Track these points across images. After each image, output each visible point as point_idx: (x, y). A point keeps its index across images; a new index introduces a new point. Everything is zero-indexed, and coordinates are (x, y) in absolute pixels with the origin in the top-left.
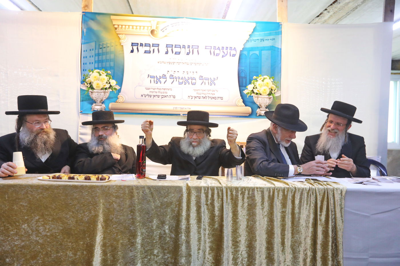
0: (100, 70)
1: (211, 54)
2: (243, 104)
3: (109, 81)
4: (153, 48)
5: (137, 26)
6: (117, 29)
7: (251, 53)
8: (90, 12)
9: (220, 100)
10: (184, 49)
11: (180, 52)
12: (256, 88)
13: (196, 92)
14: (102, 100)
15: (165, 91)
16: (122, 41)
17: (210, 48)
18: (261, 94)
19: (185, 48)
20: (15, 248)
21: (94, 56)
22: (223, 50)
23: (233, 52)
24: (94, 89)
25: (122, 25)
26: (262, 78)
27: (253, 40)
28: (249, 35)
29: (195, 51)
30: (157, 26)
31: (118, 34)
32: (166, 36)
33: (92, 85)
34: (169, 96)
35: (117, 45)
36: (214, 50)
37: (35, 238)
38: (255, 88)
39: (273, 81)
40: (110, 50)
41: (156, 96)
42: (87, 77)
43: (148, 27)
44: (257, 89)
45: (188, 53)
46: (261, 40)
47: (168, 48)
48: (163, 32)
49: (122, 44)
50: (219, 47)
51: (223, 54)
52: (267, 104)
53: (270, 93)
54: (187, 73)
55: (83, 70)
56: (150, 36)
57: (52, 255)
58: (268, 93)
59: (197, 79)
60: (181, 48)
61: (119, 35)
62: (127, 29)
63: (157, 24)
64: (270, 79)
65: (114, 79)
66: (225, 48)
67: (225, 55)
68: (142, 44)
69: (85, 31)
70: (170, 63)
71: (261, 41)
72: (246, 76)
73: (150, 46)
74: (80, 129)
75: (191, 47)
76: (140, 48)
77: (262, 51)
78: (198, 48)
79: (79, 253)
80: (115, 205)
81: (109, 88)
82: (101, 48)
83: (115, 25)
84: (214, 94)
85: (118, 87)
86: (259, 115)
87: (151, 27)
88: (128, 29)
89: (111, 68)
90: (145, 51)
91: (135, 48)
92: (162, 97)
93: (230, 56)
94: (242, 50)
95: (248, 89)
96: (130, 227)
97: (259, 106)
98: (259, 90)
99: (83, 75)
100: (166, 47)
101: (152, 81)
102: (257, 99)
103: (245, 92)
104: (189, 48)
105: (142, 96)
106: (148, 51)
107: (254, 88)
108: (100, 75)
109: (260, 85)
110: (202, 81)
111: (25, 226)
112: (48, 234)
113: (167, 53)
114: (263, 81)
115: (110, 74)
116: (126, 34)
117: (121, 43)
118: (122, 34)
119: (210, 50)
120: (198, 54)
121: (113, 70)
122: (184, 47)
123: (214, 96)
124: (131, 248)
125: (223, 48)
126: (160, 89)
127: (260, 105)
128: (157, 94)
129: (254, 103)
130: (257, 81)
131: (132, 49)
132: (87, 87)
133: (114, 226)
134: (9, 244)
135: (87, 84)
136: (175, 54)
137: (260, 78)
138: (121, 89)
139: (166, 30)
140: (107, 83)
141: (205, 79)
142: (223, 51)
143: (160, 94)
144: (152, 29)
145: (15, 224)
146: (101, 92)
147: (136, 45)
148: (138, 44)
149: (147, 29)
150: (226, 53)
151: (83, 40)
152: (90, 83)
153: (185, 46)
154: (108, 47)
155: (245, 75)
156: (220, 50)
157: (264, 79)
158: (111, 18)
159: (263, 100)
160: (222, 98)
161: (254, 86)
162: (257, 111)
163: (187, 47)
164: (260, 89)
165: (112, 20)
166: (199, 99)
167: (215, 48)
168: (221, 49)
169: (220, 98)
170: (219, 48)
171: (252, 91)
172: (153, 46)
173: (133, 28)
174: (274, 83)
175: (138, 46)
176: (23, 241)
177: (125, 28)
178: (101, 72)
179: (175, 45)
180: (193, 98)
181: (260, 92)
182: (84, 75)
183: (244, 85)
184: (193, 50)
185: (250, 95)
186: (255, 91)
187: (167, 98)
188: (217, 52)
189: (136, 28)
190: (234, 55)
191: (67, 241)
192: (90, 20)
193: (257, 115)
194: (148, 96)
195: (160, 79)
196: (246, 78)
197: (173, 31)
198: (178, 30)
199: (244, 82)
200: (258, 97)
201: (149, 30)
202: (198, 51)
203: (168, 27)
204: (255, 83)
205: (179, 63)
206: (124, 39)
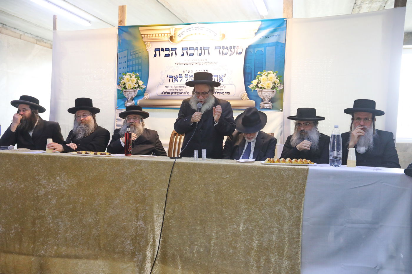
0: (131, 73)
1: (220, 54)
2: (248, 98)
3: (137, 81)
4: (172, 51)
5: (159, 34)
6: (144, 38)
7: (256, 50)
8: (124, 25)
9: (227, 95)
10: (197, 50)
11: (193, 54)
12: (260, 82)
14: (132, 98)
15: (181, 88)
16: (148, 47)
17: (219, 48)
18: (264, 88)
19: (198, 50)
20: (53, 190)
21: (127, 62)
23: (240, 50)
24: (127, 89)
25: (147, 35)
26: (266, 73)
28: (254, 33)
29: (206, 51)
30: (175, 32)
32: (182, 41)
33: (125, 86)
34: (184, 93)
35: (143, 52)
37: (63, 186)
38: (259, 82)
39: (276, 75)
40: (139, 56)
41: (173, 93)
42: (122, 80)
43: (167, 34)
44: (261, 84)
45: (200, 54)
47: (184, 51)
48: (180, 37)
49: (147, 50)
50: (227, 47)
51: (231, 53)
52: (271, 97)
53: (274, 87)
55: (119, 73)
56: (169, 41)
57: (72, 198)
58: (271, 87)
60: (194, 50)
62: (151, 37)
63: (175, 31)
64: (274, 73)
65: (141, 80)
66: (232, 48)
67: (232, 54)
68: (163, 49)
69: (120, 42)
70: (185, 64)
71: (266, 38)
73: (169, 51)
74: (117, 122)
76: (161, 52)
77: (267, 48)
78: (209, 49)
79: (85, 198)
80: (108, 170)
81: (138, 87)
82: (132, 55)
83: (142, 35)
84: (222, 90)
85: (144, 87)
87: (170, 34)
89: (138, 71)
91: (157, 52)
92: (179, 93)
93: (237, 54)
94: (247, 47)
95: (252, 84)
96: (116, 184)
97: (262, 100)
98: (263, 84)
99: (118, 78)
100: (182, 50)
101: (171, 80)
102: (261, 93)
103: (250, 86)
104: (201, 49)
105: (162, 93)
106: (167, 54)
107: (258, 83)
108: (131, 77)
109: (264, 80)
111: (58, 178)
112: (70, 184)
113: (183, 55)
114: (267, 76)
115: (138, 76)
116: (150, 42)
117: (147, 49)
118: (148, 42)
119: (219, 50)
120: (209, 54)
121: (140, 73)
122: (197, 49)
123: (222, 91)
124: (116, 198)
125: (231, 48)
126: (176, 87)
127: (264, 98)
128: (175, 91)
129: (258, 96)
130: (261, 76)
131: (155, 54)
132: (122, 87)
133: (107, 183)
134: (50, 187)
135: (122, 85)
136: (190, 56)
137: (264, 73)
138: (146, 88)
139: (182, 35)
140: (136, 83)
141: (215, 76)
142: (231, 51)
143: (176, 91)
144: (171, 35)
145: (54, 176)
146: (132, 91)
147: (158, 50)
148: (160, 49)
150: (233, 51)
151: (119, 50)
152: (124, 84)
153: (197, 48)
154: (137, 53)
155: (250, 71)
156: (228, 50)
157: (268, 74)
158: (140, 29)
159: (266, 93)
160: (229, 93)
161: (258, 81)
162: (261, 104)
163: (199, 49)
165: (140, 31)
167: (223, 48)
168: (229, 48)
169: (227, 93)
170: (227, 48)
171: (257, 85)
172: (171, 50)
173: (156, 36)
174: (278, 77)
175: (159, 51)
176: (57, 187)
177: (150, 36)
178: (132, 74)
179: (190, 48)
182: (120, 78)
183: (249, 80)
184: (204, 51)
185: (255, 89)
186: (259, 85)
187: (182, 95)
188: (225, 51)
189: (159, 36)
190: (240, 53)
191: (79, 190)
192: (124, 33)
193: (261, 108)
194: (167, 93)
195: (177, 78)
196: (251, 73)
197: (188, 36)
198: (192, 34)
199: (249, 77)
200: (262, 91)
201: (168, 36)
202: (209, 52)
203: (184, 32)
204: (260, 78)
205: (192, 64)
206: (149, 45)
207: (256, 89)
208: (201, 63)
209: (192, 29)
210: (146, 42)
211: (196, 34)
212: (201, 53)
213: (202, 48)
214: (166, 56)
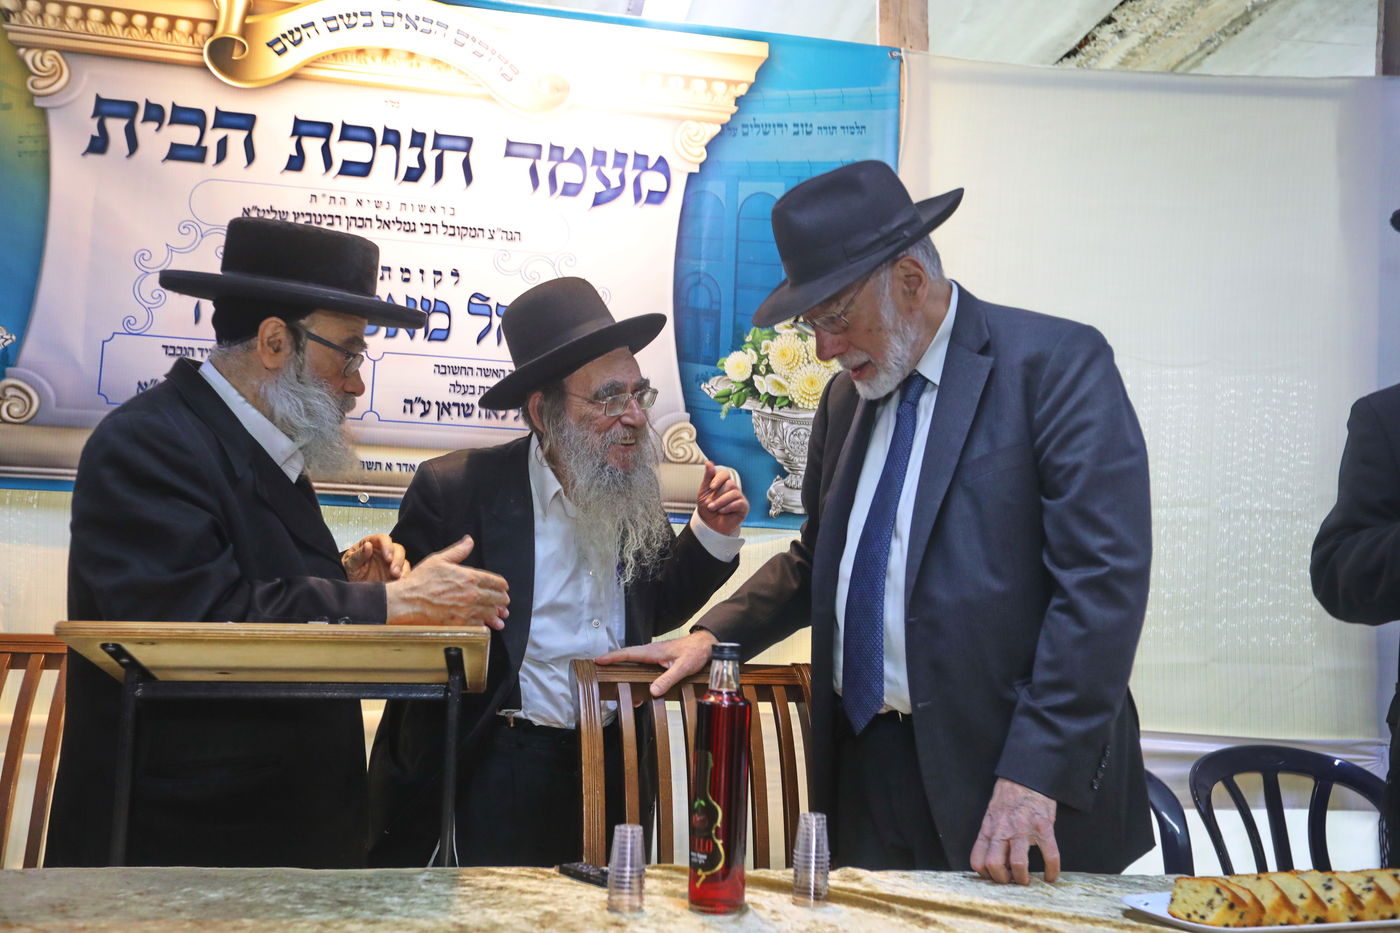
1: (536, 183)
2: (697, 452)
4: (221, 133)
5: (130, 13)
7: (745, 189)
10: (391, 149)
11: (369, 166)
12: (769, 370)
13: (452, 379)
16: (41, 83)
17: (532, 151)
19: (397, 147)
22: (603, 169)
23: (653, 181)
25: (44, 3)
27: (757, 126)
28: (733, 102)
29: (453, 161)
30: (250, 21)
31: (19, 47)
32: (294, 77)
36: (553, 164)
38: (762, 368)
43: (195, 22)
44: (770, 376)
45: (415, 173)
46: (796, 129)
47: (307, 142)
48: (279, 53)
49: (38, 103)
50: (578, 151)
51: (602, 188)
54: (406, 275)
56: (204, 67)
59: (459, 308)
60: (374, 144)
61: (22, 51)
62: (70, 22)
66: (610, 159)
67: (609, 194)
68: (160, 108)
71: (796, 133)
72: (715, 307)
73: (202, 126)
75: (429, 142)
76: (145, 130)
78: (467, 150)
86: (779, 510)
87: (214, 24)
88: (77, 21)
90: (174, 146)
91: (116, 127)
93: (638, 197)
94: (696, 169)
95: (724, 374)
97: (781, 466)
98: (782, 382)
100: (293, 134)
102: (774, 427)
103: (713, 388)
104: (422, 146)
106: (190, 147)
107: (755, 370)
109: (789, 358)
110: (484, 322)
113: (296, 163)
114: (803, 335)
116: (63, 51)
117: (33, 95)
118: (44, 48)
119: (529, 162)
120: (469, 179)
122: (392, 137)
125: (599, 158)
127: (787, 460)
129: (755, 447)
130: (774, 334)
131: (97, 135)
136: (342, 172)
138: (19, 345)
139: (296, 43)
142: (600, 175)
144: (220, 32)
147: (123, 110)
148: (134, 106)
149: (191, 35)
150: (615, 183)
153: (397, 134)
155: (712, 302)
156: (583, 165)
159: (801, 431)
161: (755, 360)
162: (773, 489)
163: (406, 140)
164: (787, 378)
166: (463, 420)
167: (556, 153)
168: (589, 157)
170: (577, 158)
171: (749, 383)
172: (218, 125)
173: (107, 21)
175: (132, 117)
177: (62, 17)
179: (345, 127)
180: (434, 409)
181: (784, 394)
183: (706, 350)
184: (439, 161)
185: (738, 404)
186: (763, 385)
188: (568, 173)
189: (129, 24)
190: (656, 198)
193: (772, 512)
196: (716, 315)
197: (334, 55)
198: (360, 51)
199: (707, 338)
200: (776, 420)
201: (198, 38)
202: (466, 165)
203: (311, 30)
204: (764, 343)
205: (360, 223)
206: (56, 73)
207: (744, 407)
208: (418, 227)
209: (367, 20)
210: (29, 47)
211: (386, 52)
212: (417, 166)
213: (423, 136)
214: (177, 153)
